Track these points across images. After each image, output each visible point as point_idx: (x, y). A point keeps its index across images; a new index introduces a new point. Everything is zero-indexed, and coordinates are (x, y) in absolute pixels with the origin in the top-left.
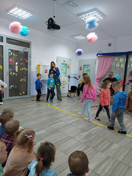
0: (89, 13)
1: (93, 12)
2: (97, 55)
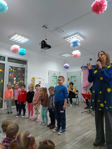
0: (73, 37)
1: (76, 35)
2: (81, 68)
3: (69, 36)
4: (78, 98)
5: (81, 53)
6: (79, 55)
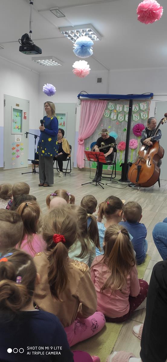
1: (85, 29)
2: (78, 96)
3: (72, 26)
4: (70, 160)
5: (90, 69)
6: (86, 72)
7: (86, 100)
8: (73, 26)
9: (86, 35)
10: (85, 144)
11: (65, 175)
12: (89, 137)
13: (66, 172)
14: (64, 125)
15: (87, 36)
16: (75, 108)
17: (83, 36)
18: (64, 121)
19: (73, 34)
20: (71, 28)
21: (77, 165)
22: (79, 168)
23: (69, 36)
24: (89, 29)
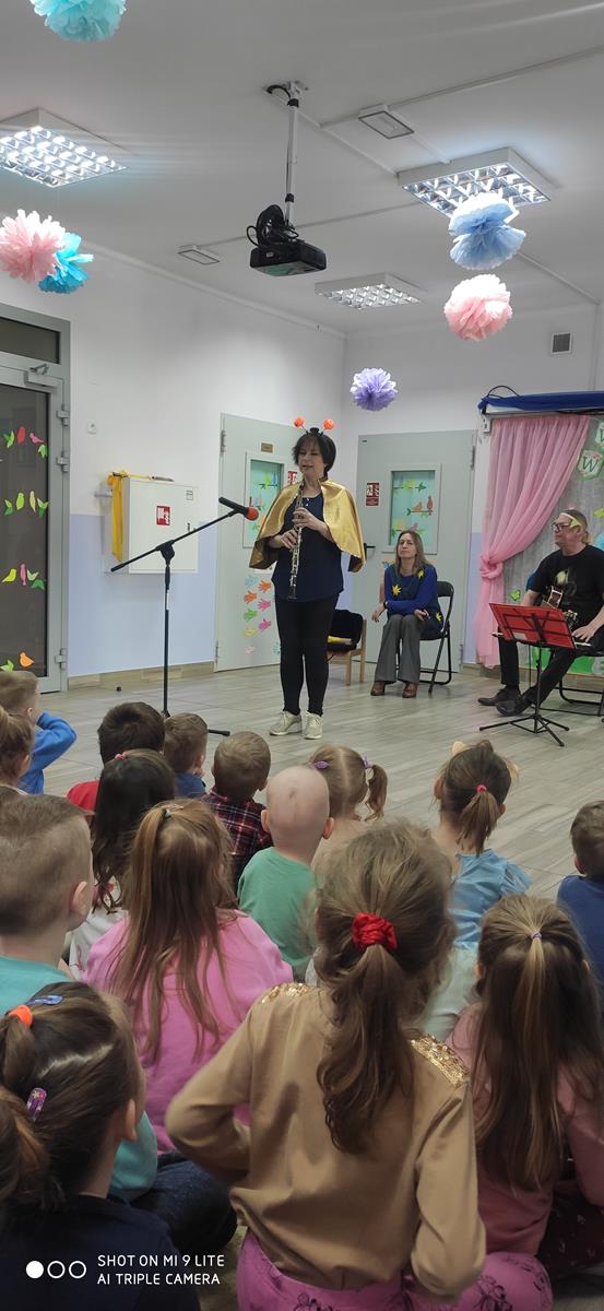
0: (468, 172)
1: (490, 168)
2: (480, 407)
3: (442, 163)
7: (512, 418)
8: (445, 161)
9: (495, 187)
10: (505, 579)
11: (430, 691)
12: (521, 553)
13: (432, 683)
14: (430, 512)
15: (501, 190)
16: (471, 449)
17: (484, 191)
18: (430, 498)
19: (449, 191)
20: (439, 169)
21: (478, 657)
22: (484, 667)
23: (435, 197)
24: (504, 166)
